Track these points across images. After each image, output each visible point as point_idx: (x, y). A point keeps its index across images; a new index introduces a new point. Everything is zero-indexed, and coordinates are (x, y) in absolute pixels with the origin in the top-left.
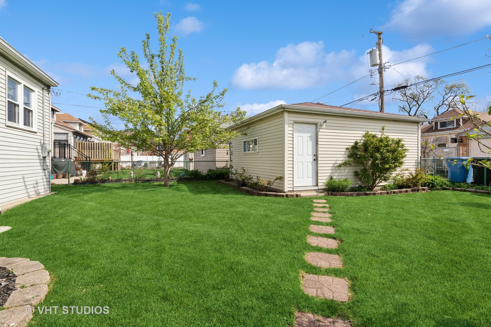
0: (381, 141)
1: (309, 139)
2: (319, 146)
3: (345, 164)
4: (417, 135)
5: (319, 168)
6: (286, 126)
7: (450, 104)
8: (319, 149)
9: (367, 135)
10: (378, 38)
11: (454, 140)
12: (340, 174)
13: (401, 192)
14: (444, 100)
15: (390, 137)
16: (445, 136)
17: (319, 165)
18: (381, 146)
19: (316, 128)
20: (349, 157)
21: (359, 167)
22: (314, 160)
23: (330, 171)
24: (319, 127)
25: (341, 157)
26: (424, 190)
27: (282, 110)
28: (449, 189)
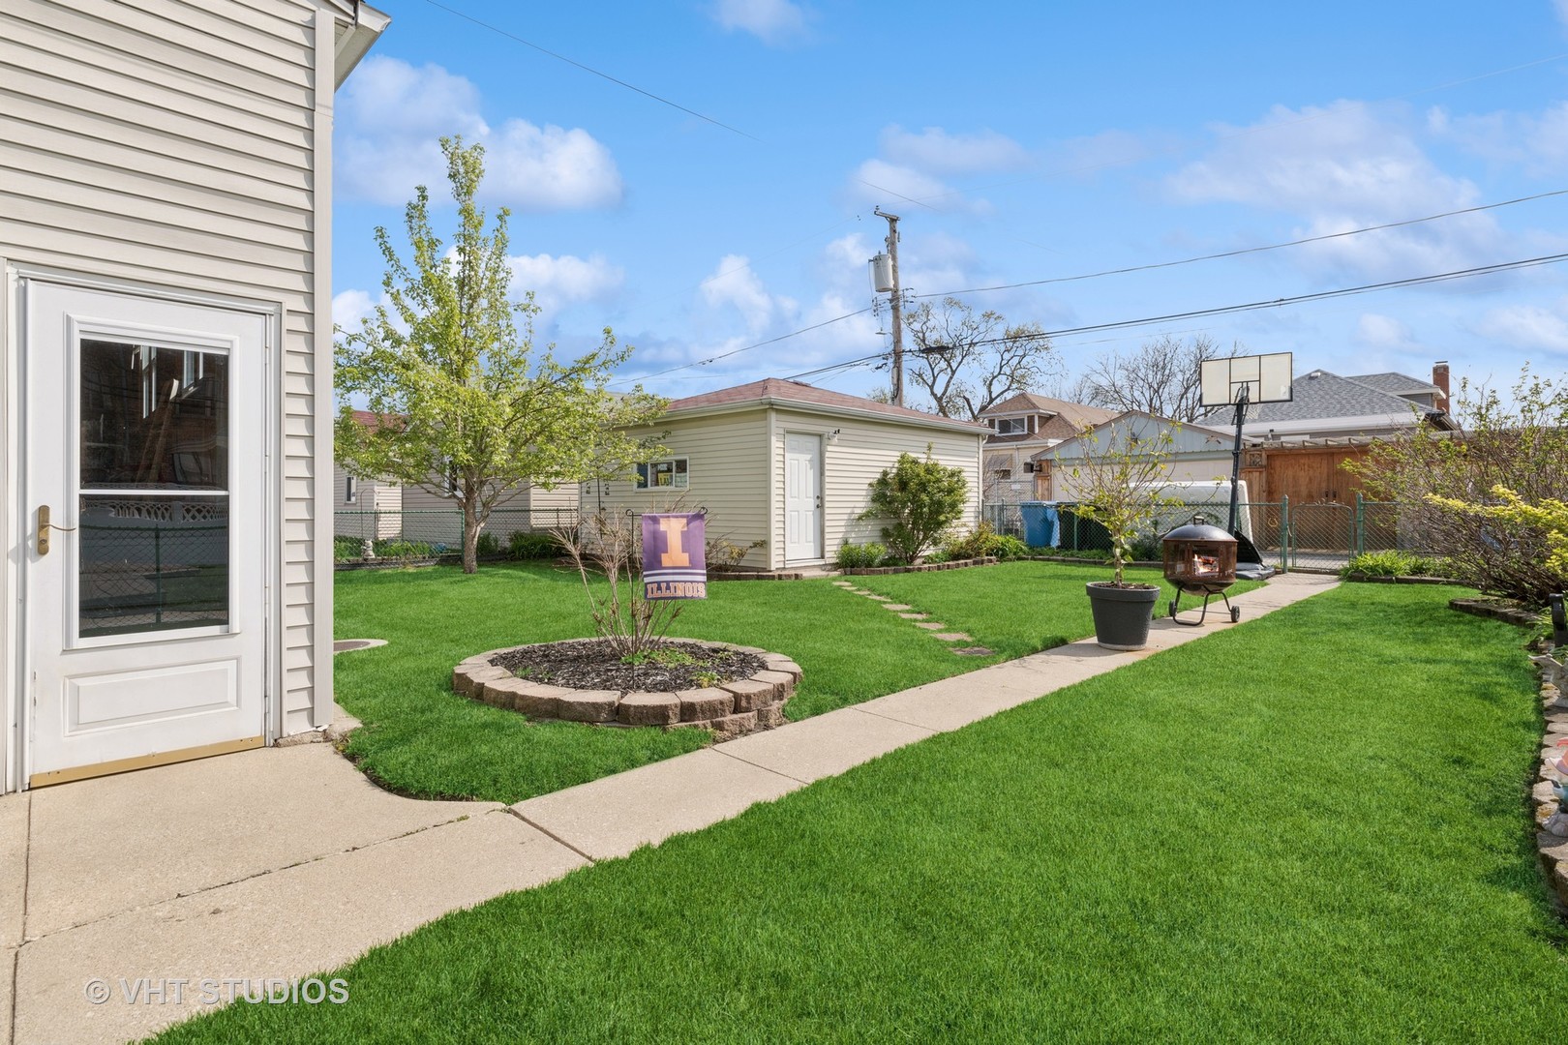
0: (929, 471)
1: (809, 466)
2: (827, 480)
3: (867, 515)
4: (976, 460)
5: (827, 523)
6: (774, 439)
7: (1013, 373)
8: (827, 486)
9: (903, 459)
10: (891, 228)
11: (1029, 468)
12: (860, 534)
13: (958, 566)
14: (1004, 362)
15: (940, 462)
16: (1010, 452)
17: (827, 517)
18: (929, 481)
19: (821, 442)
20: (874, 500)
21: (888, 521)
22: (818, 507)
23: (843, 529)
24: (826, 441)
25: (861, 503)
26: (990, 561)
27: (768, 407)
28: (1027, 559)
